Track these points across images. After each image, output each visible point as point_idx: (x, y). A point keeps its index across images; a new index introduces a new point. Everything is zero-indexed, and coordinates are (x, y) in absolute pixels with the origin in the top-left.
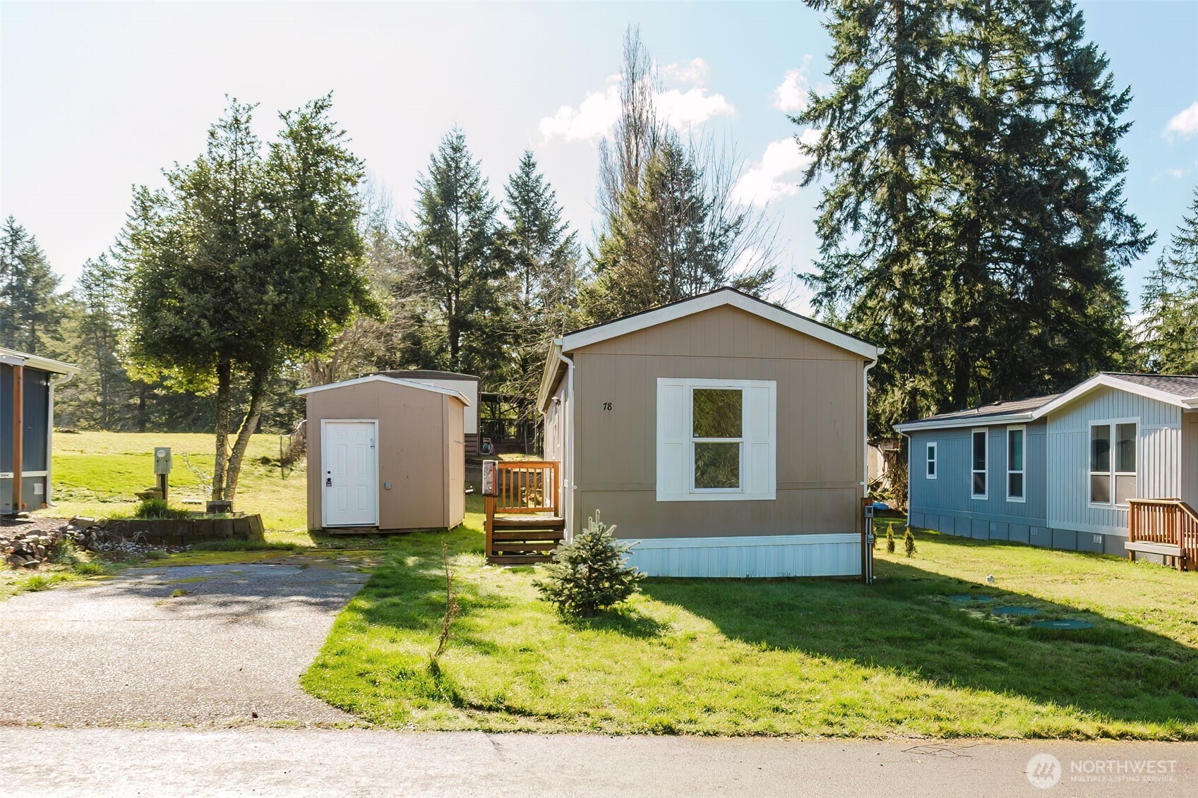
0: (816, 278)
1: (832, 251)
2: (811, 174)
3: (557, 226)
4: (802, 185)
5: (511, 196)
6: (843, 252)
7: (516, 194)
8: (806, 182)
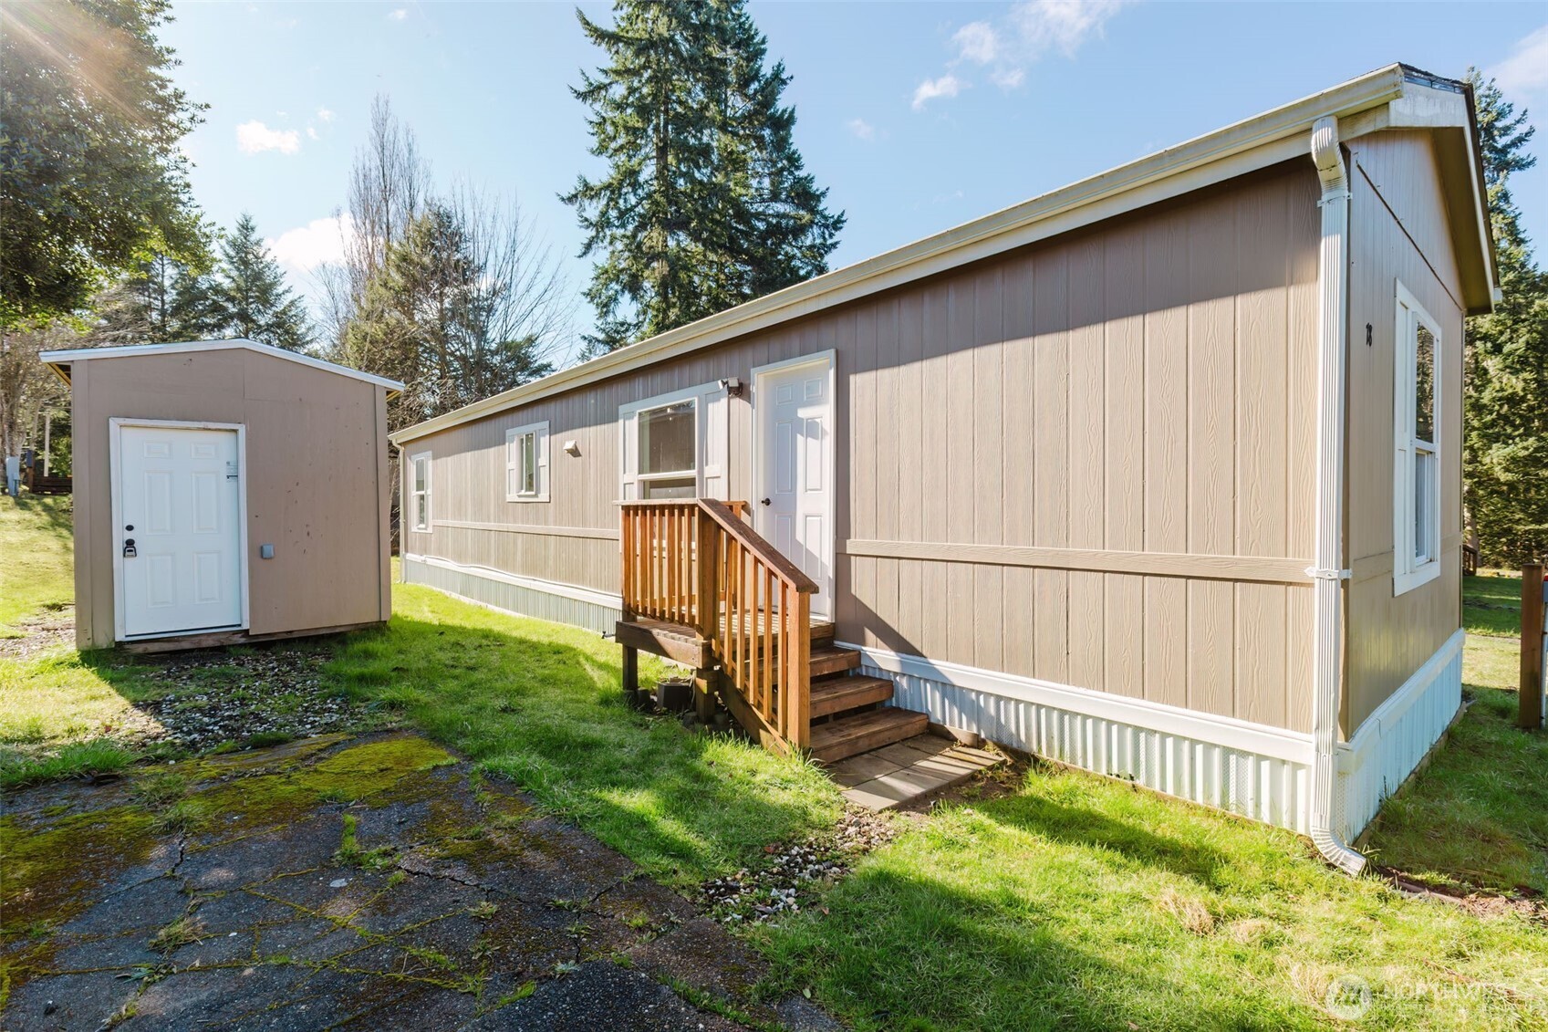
0: (599, 341)
1: (610, 318)
2: (588, 247)
3: (280, 290)
4: (580, 257)
5: (227, 255)
6: (620, 319)
7: (232, 253)
8: (585, 253)
